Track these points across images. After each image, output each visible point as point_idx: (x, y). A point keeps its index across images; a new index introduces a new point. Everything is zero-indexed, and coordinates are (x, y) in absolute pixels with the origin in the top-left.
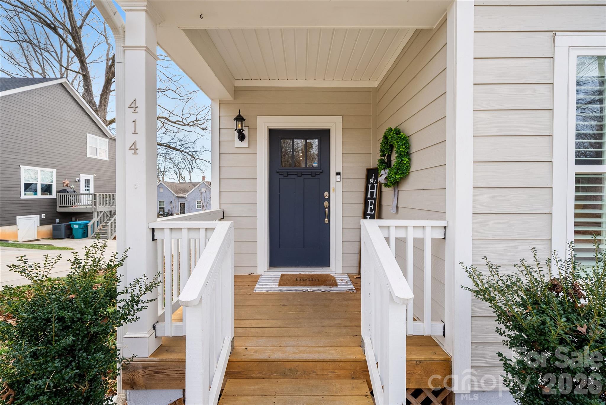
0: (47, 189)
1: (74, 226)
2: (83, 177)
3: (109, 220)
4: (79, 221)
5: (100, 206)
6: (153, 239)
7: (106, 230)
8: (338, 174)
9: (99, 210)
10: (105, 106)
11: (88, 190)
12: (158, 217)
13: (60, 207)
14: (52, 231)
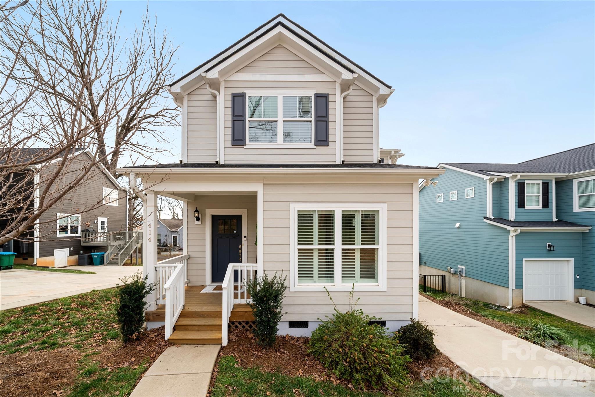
0: (74, 229)
1: (94, 256)
2: (100, 219)
3: (120, 251)
4: (97, 252)
5: (113, 242)
6: (156, 270)
7: (117, 259)
8: (245, 237)
9: (112, 244)
10: (115, 163)
11: (103, 229)
12: (158, 261)
13: (83, 242)
14: (78, 260)
